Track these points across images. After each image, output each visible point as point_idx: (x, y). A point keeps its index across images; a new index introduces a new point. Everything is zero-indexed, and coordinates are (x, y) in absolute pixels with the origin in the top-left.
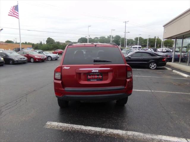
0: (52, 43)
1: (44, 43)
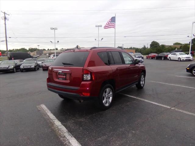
0: (157, 47)
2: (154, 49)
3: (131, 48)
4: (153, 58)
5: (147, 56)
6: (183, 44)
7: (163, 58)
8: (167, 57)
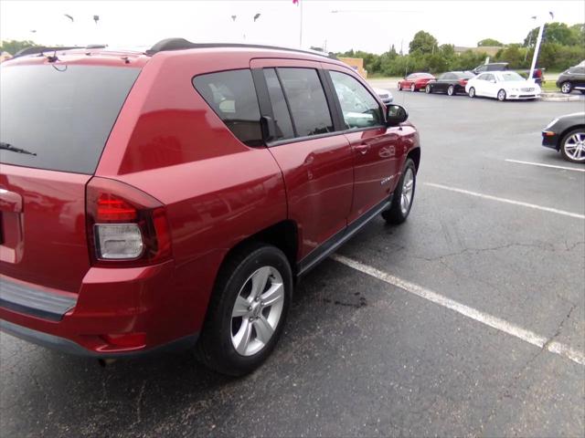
0: (429, 51)
1: (401, 52)
2: (421, 59)
3: (350, 54)
4: (419, 88)
5: (402, 80)
6: (506, 46)
7: (451, 91)
8: (464, 88)
